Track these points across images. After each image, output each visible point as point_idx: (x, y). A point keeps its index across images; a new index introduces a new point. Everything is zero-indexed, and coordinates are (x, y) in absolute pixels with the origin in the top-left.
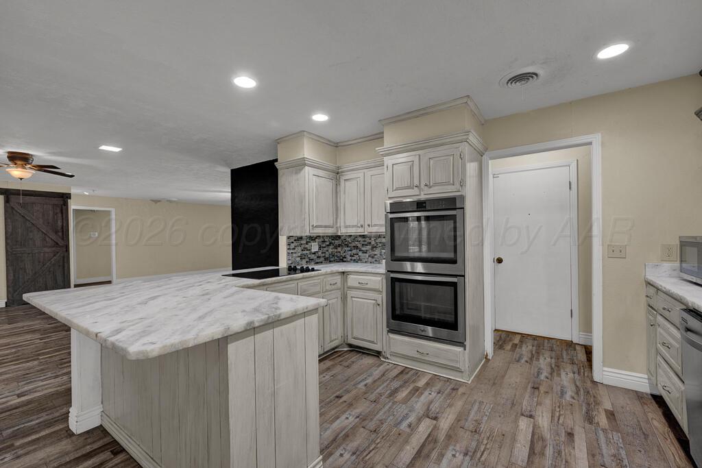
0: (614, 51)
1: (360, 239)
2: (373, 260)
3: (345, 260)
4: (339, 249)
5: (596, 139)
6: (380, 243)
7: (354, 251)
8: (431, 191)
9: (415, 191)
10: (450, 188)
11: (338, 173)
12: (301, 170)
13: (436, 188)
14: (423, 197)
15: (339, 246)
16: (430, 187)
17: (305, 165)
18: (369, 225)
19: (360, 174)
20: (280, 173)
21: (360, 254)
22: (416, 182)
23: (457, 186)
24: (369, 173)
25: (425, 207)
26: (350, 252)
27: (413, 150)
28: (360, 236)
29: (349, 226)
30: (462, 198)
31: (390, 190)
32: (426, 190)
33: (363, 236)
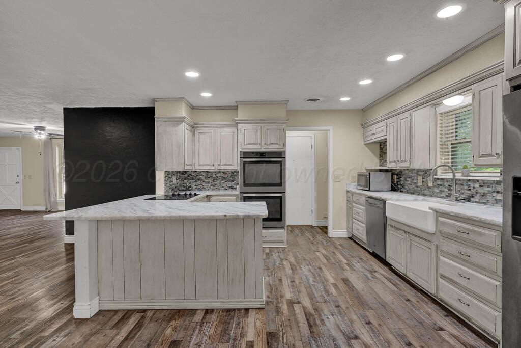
0: (345, 99)
1: (204, 174)
2: (215, 188)
3: (190, 189)
4: (186, 181)
5: (331, 128)
6: (220, 176)
7: (199, 182)
8: (268, 147)
9: (259, 147)
10: (278, 147)
11: (193, 127)
12: (178, 125)
13: (271, 146)
14: (263, 150)
15: (186, 178)
16: (267, 145)
17: (183, 121)
18: (219, 165)
19: (212, 130)
20: (157, 124)
21: (204, 184)
22: (259, 141)
23: (282, 145)
24: (219, 130)
25: (265, 156)
26: (195, 183)
27: (257, 123)
28: (204, 172)
29: (203, 165)
30: (284, 152)
31: (243, 144)
32: (265, 147)
33: (207, 172)
